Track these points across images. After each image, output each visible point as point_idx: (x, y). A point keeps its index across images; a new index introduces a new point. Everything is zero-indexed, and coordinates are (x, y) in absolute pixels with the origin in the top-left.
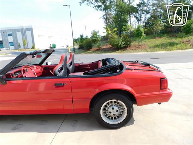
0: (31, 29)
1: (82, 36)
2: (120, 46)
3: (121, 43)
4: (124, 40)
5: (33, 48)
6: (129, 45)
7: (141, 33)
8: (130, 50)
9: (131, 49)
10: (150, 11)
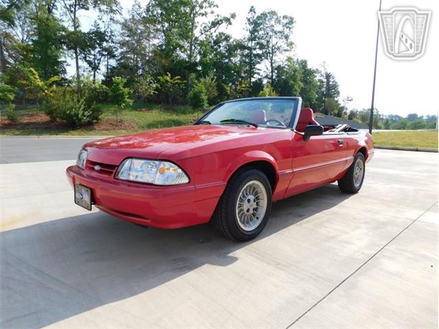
2: (80, 119)
3: (81, 112)
4: (88, 106)
6: (97, 118)
7: (122, 95)
8: (103, 130)
9: (102, 127)
10: (117, 53)
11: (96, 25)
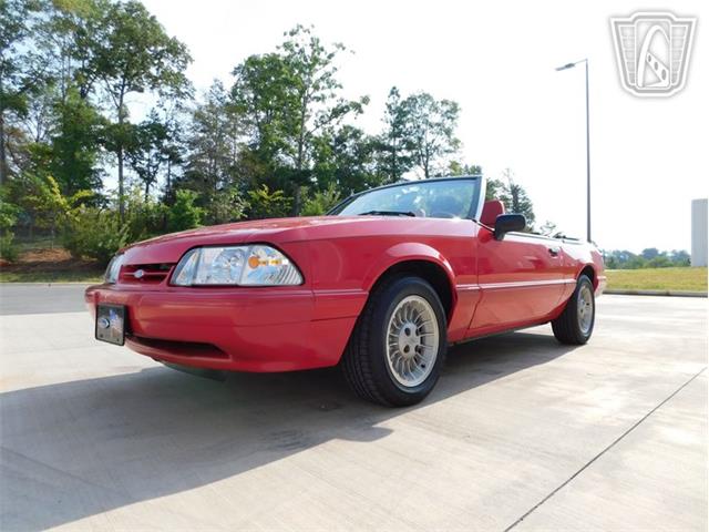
7: (190, 218)
10: (184, 157)
11: (154, 115)
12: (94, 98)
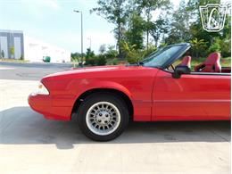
0: (21, 36)
1: (89, 50)
5: (22, 58)
10: (169, 30)
11: (160, 17)
12: (142, 15)
